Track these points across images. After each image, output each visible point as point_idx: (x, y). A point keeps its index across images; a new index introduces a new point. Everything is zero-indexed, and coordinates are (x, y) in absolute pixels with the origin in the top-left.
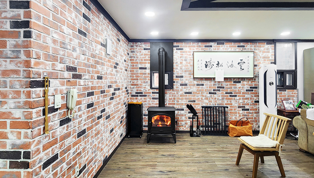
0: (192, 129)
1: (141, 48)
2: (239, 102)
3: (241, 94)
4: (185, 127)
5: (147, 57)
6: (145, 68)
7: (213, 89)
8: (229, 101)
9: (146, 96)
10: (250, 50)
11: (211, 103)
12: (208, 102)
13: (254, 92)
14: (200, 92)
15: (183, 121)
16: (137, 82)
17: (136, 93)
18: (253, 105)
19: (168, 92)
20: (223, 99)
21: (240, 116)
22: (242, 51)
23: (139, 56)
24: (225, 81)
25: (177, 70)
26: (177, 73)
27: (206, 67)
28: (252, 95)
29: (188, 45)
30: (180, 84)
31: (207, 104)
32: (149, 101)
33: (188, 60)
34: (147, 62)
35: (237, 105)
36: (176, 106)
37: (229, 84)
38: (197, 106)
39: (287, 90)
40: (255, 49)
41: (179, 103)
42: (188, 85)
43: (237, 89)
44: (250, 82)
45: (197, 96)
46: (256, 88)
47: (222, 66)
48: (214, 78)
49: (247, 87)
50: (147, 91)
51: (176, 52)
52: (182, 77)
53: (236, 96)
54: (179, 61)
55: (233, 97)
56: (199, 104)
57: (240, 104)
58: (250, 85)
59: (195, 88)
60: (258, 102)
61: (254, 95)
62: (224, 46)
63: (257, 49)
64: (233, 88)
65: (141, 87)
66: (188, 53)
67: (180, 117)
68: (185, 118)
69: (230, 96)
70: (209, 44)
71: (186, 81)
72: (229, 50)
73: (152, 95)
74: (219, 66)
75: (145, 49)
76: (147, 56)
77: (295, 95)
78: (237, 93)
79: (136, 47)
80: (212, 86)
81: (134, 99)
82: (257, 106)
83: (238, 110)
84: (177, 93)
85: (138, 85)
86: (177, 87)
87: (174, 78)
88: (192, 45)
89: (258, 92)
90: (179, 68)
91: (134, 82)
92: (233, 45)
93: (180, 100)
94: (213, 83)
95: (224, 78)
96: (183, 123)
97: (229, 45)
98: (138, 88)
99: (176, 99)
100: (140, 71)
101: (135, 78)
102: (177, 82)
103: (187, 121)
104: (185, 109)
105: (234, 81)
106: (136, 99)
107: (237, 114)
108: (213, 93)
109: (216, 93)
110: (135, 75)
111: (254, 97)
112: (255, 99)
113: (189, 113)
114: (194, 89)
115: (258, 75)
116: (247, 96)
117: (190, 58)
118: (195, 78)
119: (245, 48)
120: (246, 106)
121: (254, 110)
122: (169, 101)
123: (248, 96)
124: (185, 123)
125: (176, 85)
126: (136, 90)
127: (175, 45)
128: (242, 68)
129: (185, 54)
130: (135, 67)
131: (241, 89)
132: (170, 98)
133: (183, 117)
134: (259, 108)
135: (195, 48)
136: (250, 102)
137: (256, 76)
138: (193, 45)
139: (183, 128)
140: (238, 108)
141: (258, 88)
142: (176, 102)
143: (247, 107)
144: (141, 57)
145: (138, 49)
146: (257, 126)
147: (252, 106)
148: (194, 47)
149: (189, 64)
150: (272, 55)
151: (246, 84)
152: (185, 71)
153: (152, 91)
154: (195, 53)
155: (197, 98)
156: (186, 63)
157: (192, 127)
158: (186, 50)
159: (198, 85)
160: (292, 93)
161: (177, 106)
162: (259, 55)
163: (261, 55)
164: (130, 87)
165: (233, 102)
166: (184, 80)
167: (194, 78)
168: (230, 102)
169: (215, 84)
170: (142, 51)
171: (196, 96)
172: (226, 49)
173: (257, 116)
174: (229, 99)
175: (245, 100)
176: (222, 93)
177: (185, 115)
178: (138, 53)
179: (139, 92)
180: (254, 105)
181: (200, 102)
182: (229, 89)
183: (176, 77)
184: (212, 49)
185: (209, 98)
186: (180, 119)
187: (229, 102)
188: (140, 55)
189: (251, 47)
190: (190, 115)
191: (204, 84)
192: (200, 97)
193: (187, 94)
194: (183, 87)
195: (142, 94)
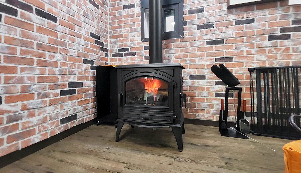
0: (226, 118)
4: (207, 113)
6: (133, 6)
7: (279, 28)
12: (266, 59)
14: (245, 38)
15: (203, 100)
16: (121, 31)
17: (120, 50)
19: (173, 44)
26: (191, 5)
30: (198, 26)
38: (237, 68)
41: (195, 64)
42: (214, 25)
45: (236, 48)
50: (137, 46)
52: (202, 10)
56: (241, 65)
65: (126, 40)
67: (197, 92)
68: (209, 94)
71: (210, 18)
73: (145, 52)
80: (278, 20)
81: (116, 61)
84: (192, 46)
86: (191, 34)
87: (186, 15)
91: (116, 33)
93: (197, 59)
96: (204, 104)
98: (123, 41)
99: (189, 57)
100: (124, 12)
101: (117, 25)
102: (191, 23)
103: (212, 102)
104: (208, 76)
106: (120, 60)
108: (280, 38)
109: (288, 37)
110: (117, 21)
113: (217, 84)
114: (229, 33)
124: (209, 105)
125: (189, 30)
126: (119, 45)
130: (117, 6)
132: (177, 55)
133: (204, 92)
139: (204, 116)
142: (188, 62)
155: (236, 51)
157: (224, 113)
159: (238, 23)
164: (110, 41)
166: (206, 17)
169: (288, 14)
171: (234, 48)
177: (208, 88)
179: (123, 48)
181: (244, 61)
183: (189, 14)
185: (267, 49)
186: (196, 96)
190: (219, 89)
191: (255, 18)
192: (244, 49)
193: (212, 46)
194: (205, 30)
195: (129, 51)
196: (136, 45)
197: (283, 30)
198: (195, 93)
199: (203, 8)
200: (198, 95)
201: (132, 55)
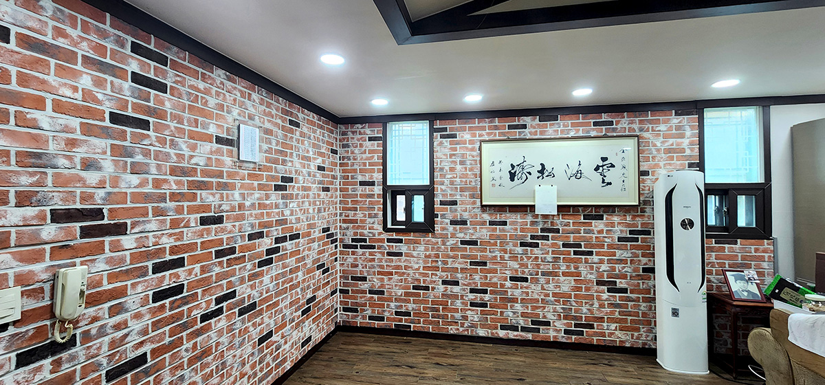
1: (362, 137)
2: (601, 270)
3: (606, 248)
4: (461, 326)
5: (376, 157)
6: (372, 184)
7: (529, 234)
8: (572, 265)
9: (373, 247)
10: (627, 133)
11: (526, 270)
12: (518, 266)
13: (639, 243)
14: (499, 241)
15: (456, 310)
16: (355, 215)
17: (353, 240)
18: (639, 280)
19: (422, 239)
20: (556, 260)
21: (602, 306)
22: (605, 137)
23: (358, 155)
24: (561, 214)
25: (443, 187)
26: (443, 195)
27: (512, 179)
28: (635, 253)
29: (467, 126)
30: (451, 221)
31: (517, 271)
32: (380, 260)
33: (468, 162)
34: (376, 168)
35: (593, 277)
36: (442, 273)
37: (571, 221)
38: (491, 275)
39: (739, 240)
40: (641, 130)
41: (448, 266)
42: (468, 223)
43: (594, 236)
44: (629, 218)
45: (490, 252)
46: (648, 233)
47: (552, 175)
48: (532, 207)
49: (622, 231)
50: (377, 237)
51: (441, 143)
52: (454, 203)
53: (591, 253)
54: (447, 164)
55: (583, 257)
56: (495, 271)
57: (603, 275)
58: (628, 225)
59: (484, 231)
60: (652, 270)
61: (640, 251)
62: (558, 123)
63: (648, 128)
64: (582, 231)
65: (363, 228)
66: (467, 145)
67: (450, 301)
68: (462, 303)
69: (575, 253)
70: (519, 121)
71: (463, 213)
72: (572, 134)
73: (387, 245)
74: (544, 176)
75: (370, 139)
76: (376, 155)
77: (766, 255)
78: (593, 246)
79: (351, 134)
80: (528, 226)
81: (349, 255)
82: (651, 283)
83: (597, 292)
84: (444, 244)
85: (355, 221)
86: (443, 229)
87: (437, 206)
88: (477, 125)
89: (652, 245)
90: (447, 182)
91: (348, 216)
92: (581, 121)
93: (450, 260)
94: (529, 219)
95: (558, 206)
96: (458, 316)
97: (570, 122)
98: (358, 227)
99: (441, 257)
100: (360, 190)
101: (350, 205)
102: (443, 216)
103: (467, 313)
104: (463, 281)
105: (586, 213)
106: (353, 253)
107: (595, 300)
108: (530, 245)
109: (537, 245)
110: (350, 200)
111: (641, 258)
112: (645, 262)
114: (483, 233)
115: (653, 197)
116: (619, 254)
117: (473, 157)
118: (486, 206)
119: (614, 126)
120: (618, 281)
121: (640, 292)
122: (425, 262)
123: (625, 255)
124: (462, 316)
125: (441, 224)
126: (352, 233)
127: (438, 127)
128: (607, 180)
129: (460, 148)
130: (350, 180)
131: (605, 235)
132: (428, 253)
133: (457, 301)
134: (655, 287)
135: (484, 132)
136: (628, 269)
137: (645, 202)
138: (481, 125)
139: (458, 330)
140: (597, 284)
141: (652, 233)
142: (440, 263)
143: (621, 283)
144: (362, 158)
145: (355, 139)
146: (651, 335)
147: (637, 282)
148: (483, 128)
149: (470, 173)
150: (691, 143)
151: (619, 223)
152: (462, 190)
153: (385, 236)
154: (484, 146)
155: (490, 255)
156: (464, 170)
158: (462, 137)
159: (491, 223)
160: (756, 250)
161: (444, 274)
162: (655, 145)
163: (659, 144)
164: (340, 226)
165: (582, 269)
166: (460, 212)
167: (483, 206)
168: (576, 268)
169: (536, 222)
170: (365, 143)
171: (488, 251)
172: (562, 132)
173: (650, 309)
174: (571, 261)
175: (617, 266)
176: (553, 245)
177: (462, 296)
178: (357, 149)
179: (358, 237)
180: (642, 279)
181: (498, 267)
182: (572, 235)
183: (440, 205)
184: (527, 133)
185: (519, 256)
186: (449, 304)
187: (573, 270)
188: (361, 153)
189: (632, 123)
190: (473, 298)
191: (508, 221)
192: (498, 254)
193: (466, 246)
194: (458, 227)
195: (366, 242)
196: (377, 235)
197: (533, 237)
198: (448, 302)
199: (456, 201)
200: (451, 304)
201: (371, 249)
